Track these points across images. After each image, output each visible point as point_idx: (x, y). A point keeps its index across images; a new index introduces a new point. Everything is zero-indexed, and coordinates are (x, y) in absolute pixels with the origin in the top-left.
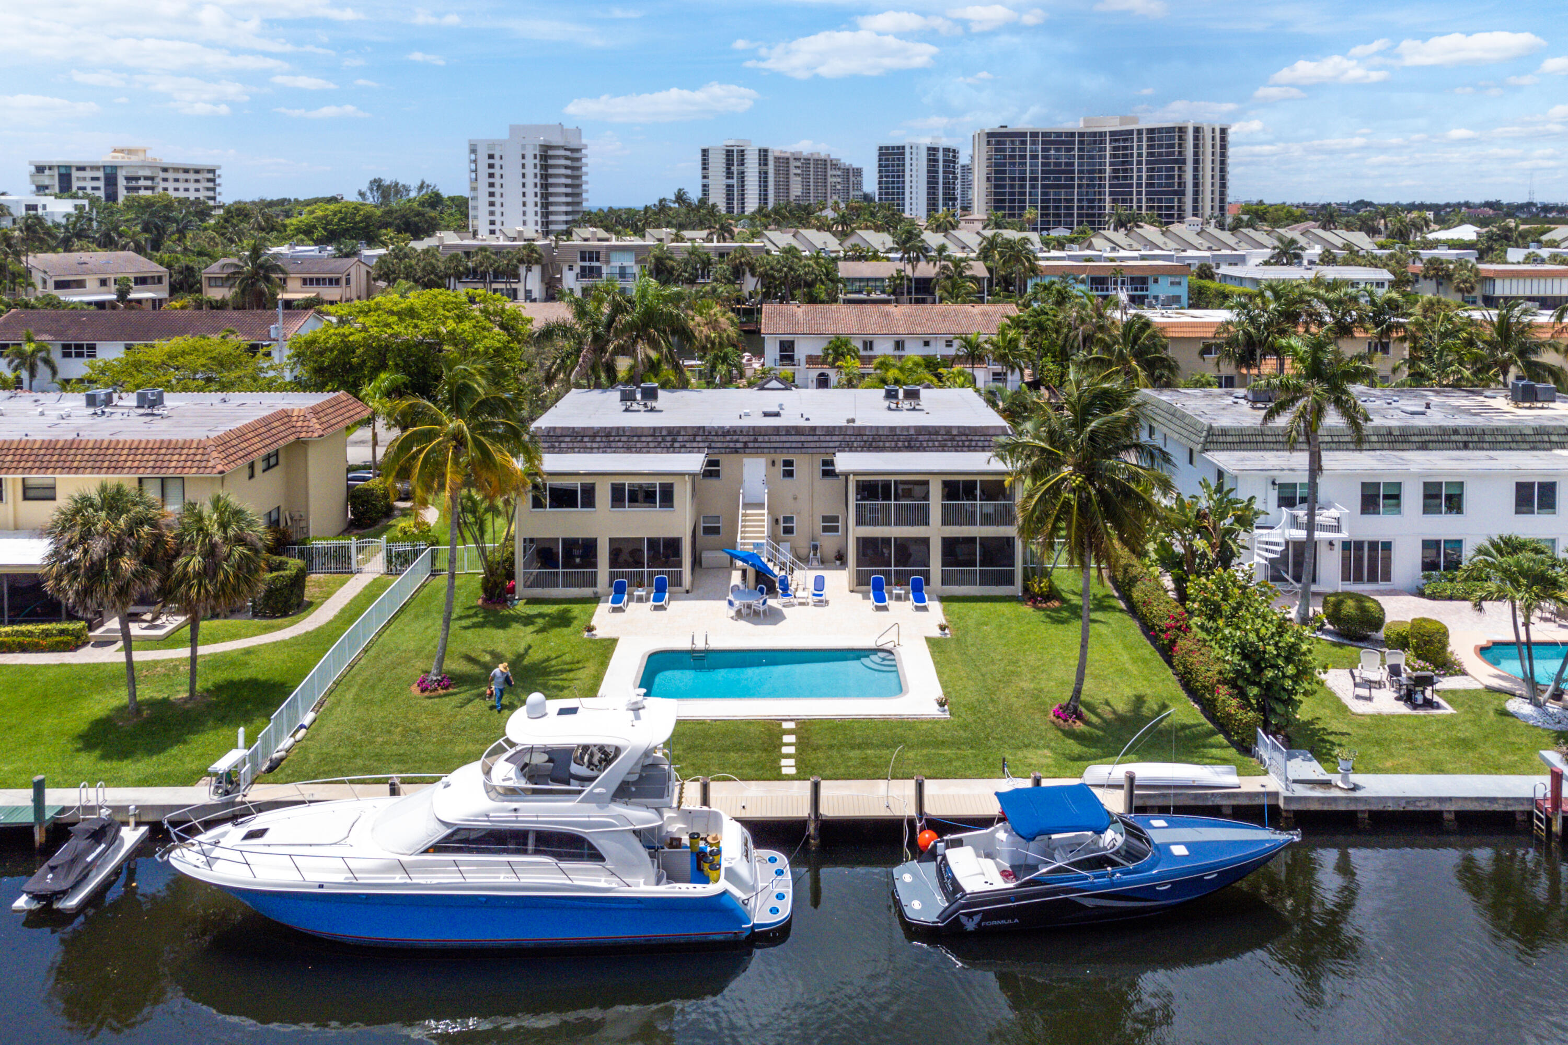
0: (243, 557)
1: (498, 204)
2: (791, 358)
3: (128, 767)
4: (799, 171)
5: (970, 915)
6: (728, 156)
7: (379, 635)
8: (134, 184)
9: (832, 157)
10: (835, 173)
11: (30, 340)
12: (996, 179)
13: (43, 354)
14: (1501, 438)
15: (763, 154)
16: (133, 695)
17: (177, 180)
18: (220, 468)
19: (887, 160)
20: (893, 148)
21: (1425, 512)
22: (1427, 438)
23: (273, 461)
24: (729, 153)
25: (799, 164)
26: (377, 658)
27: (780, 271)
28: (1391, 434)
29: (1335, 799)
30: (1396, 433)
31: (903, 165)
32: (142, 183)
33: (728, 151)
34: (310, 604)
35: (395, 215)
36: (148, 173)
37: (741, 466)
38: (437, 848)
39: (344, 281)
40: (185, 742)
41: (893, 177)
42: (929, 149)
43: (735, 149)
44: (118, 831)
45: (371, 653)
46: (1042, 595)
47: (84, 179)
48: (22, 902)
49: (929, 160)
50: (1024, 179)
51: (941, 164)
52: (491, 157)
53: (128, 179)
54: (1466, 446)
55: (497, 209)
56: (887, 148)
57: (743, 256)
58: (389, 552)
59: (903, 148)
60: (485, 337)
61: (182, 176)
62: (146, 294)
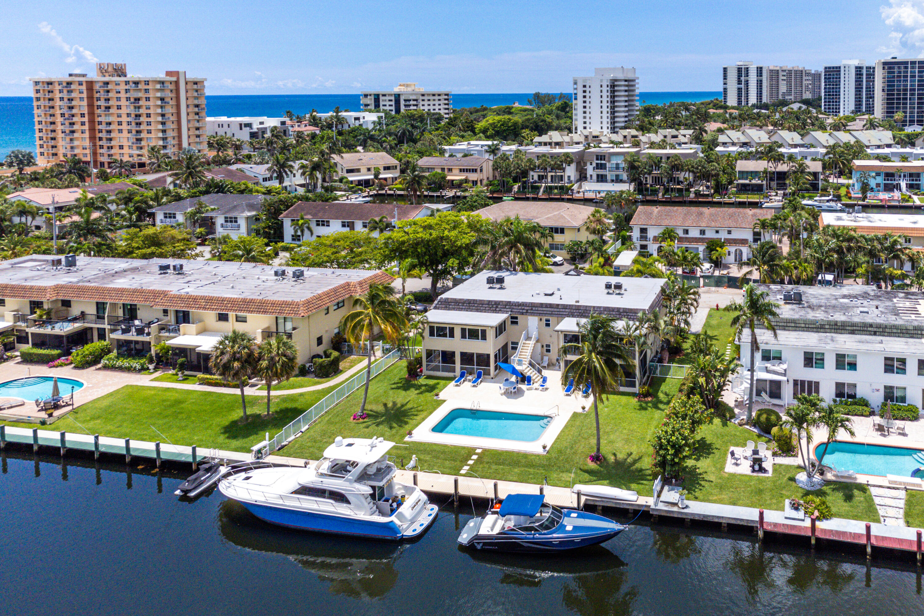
0: (284, 363)
1: (588, 112)
2: (646, 237)
3: (235, 443)
4: (785, 78)
5: (478, 543)
6: (738, 71)
7: (358, 389)
8: (408, 103)
9: (806, 69)
10: (807, 78)
11: (302, 218)
12: (888, 90)
13: (307, 225)
14: (895, 331)
15: (760, 70)
16: (245, 412)
17: (429, 100)
18: (302, 314)
19: (830, 75)
20: (833, 68)
21: (837, 368)
22: (855, 328)
23: (341, 305)
24: (739, 70)
25: (785, 74)
26: (349, 401)
27: (697, 168)
28: (836, 325)
29: (672, 512)
30: (839, 324)
31: (840, 78)
32: (412, 102)
33: (739, 68)
34: (341, 371)
35: (531, 121)
36: (414, 98)
37: (527, 320)
38: (295, 492)
39: (479, 170)
40: (257, 434)
41: (833, 85)
42: (856, 68)
43: (743, 67)
44: (219, 467)
45: (349, 398)
46: (643, 394)
47: (385, 100)
48: (178, 492)
49: (857, 74)
50: (906, 90)
51: (864, 76)
52: (585, 86)
53: (405, 100)
54: (875, 334)
55: (588, 115)
56: (830, 68)
57: (676, 160)
58: (383, 347)
59: (840, 67)
60: (464, 238)
61: (432, 98)
62: (388, 175)
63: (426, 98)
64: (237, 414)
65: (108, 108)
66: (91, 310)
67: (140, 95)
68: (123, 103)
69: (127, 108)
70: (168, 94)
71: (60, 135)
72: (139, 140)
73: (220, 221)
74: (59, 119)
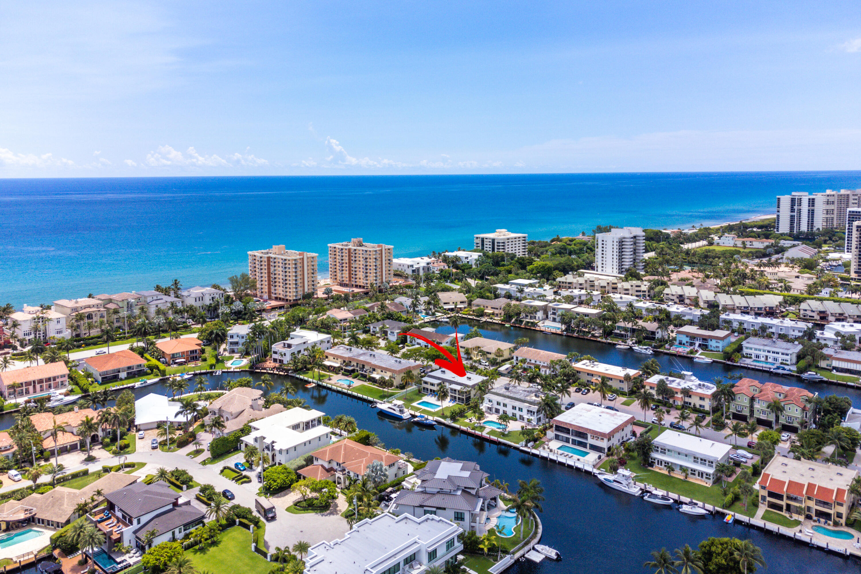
3: (380, 399)
5: (415, 422)
6: (792, 201)
8: (499, 244)
15: (812, 201)
19: (853, 218)
32: (501, 244)
33: (792, 199)
36: (503, 241)
38: (389, 408)
39: (499, 309)
40: (384, 398)
43: (796, 197)
44: (377, 403)
45: (404, 394)
47: (487, 242)
48: (370, 406)
52: (603, 241)
61: (514, 240)
62: (462, 306)
63: (510, 241)
64: (382, 394)
65: (355, 261)
66: (355, 365)
67: (367, 256)
68: (361, 259)
69: (362, 262)
70: (378, 256)
71: (338, 271)
72: (367, 276)
73: (389, 332)
74: (338, 264)
